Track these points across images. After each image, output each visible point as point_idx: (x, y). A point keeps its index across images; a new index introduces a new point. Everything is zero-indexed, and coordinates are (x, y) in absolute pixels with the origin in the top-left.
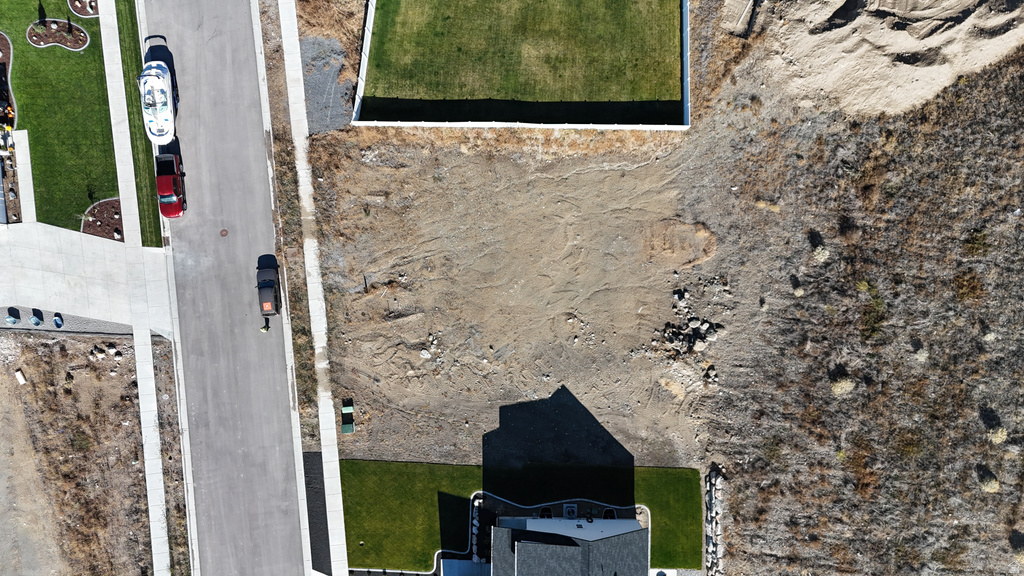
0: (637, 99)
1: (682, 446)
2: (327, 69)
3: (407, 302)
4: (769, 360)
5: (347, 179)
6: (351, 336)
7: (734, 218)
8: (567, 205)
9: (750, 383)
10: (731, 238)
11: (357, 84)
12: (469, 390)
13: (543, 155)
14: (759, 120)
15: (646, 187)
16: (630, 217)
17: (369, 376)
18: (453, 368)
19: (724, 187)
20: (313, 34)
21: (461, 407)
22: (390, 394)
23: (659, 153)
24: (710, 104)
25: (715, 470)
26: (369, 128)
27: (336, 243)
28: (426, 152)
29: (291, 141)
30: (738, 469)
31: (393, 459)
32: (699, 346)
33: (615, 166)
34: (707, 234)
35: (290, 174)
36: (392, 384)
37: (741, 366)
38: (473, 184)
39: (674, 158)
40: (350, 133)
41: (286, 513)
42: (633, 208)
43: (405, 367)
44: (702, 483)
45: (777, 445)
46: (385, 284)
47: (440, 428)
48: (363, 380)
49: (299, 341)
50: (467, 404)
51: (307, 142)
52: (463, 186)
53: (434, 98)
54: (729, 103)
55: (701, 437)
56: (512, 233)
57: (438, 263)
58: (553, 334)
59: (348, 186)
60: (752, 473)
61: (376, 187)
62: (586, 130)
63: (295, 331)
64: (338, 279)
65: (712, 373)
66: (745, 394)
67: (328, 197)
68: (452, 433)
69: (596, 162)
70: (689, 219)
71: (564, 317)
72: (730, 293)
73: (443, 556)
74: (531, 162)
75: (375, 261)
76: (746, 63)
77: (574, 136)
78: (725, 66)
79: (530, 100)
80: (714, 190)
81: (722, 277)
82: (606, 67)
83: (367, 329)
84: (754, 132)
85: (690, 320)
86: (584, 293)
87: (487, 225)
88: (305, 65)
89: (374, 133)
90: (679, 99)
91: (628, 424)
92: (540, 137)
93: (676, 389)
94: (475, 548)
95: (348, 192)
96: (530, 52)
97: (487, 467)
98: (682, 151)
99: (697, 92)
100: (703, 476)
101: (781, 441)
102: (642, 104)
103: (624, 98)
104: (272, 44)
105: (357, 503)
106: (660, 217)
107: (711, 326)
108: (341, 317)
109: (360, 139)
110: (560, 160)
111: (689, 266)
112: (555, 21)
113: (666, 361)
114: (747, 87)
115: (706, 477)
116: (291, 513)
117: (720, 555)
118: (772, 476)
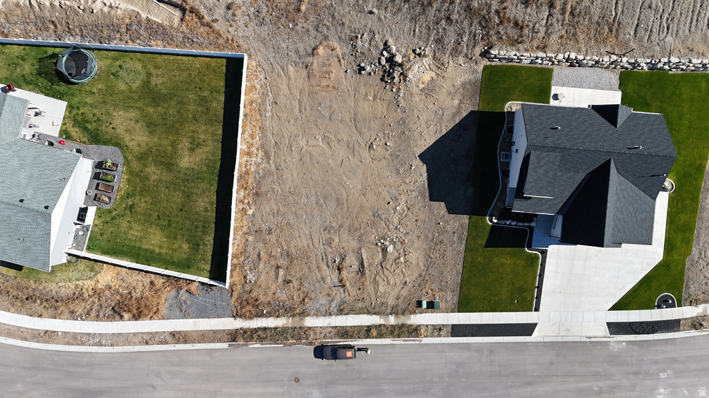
0: (223, 89)
1: (467, 76)
2: (188, 302)
3: (353, 259)
4: (412, 11)
5: (266, 294)
6: (373, 299)
7: (310, 28)
8: (294, 143)
9: (427, 25)
10: (325, 31)
11: (200, 282)
12: (417, 221)
13: (258, 157)
14: (244, 5)
15: (285, 87)
16: (305, 100)
17: (402, 288)
18: (401, 230)
19: (289, 33)
20: (164, 310)
21: (428, 227)
22: (416, 275)
23: (262, 77)
24: (230, 38)
25: (485, 54)
26: (231, 276)
27: (309, 304)
28: (250, 238)
29: (237, 330)
30: (485, 38)
31: (460, 276)
32: (399, 59)
33: (269, 108)
34: (321, 47)
35: (260, 333)
36: (409, 273)
37: (414, 31)
38: (275, 207)
39: (266, 67)
40: (234, 289)
41: (491, 352)
42: (299, 98)
43: (398, 263)
44: (493, 64)
45: (471, 10)
46: (340, 273)
47: (441, 242)
48: (404, 292)
49: (375, 334)
50: (427, 223)
51: (238, 319)
52: (275, 215)
53: (213, 230)
54: (231, 25)
55: (461, 62)
56: (311, 183)
57: (328, 236)
58: (383, 160)
59: (270, 294)
60: (489, 28)
61: (273, 273)
62: (243, 126)
63: (368, 337)
64: (334, 304)
65: (418, 51)
66: (434, 29)
67: (277, 307)
68: (446, 234)
69: (266, 121)
70: (310, 59)
71: (372, 151)
72: (363, 35)
73: (529, 247)
74: (262, 166)
75: (323, 279)
76: (203, 11)
77: (246, 136)
78: (205, 26)
79: (219, 164)
80: (290, 40)
81: (351, 39)
82: (200, 109)
83: (370, 287)
84: (252, 9)
85: (380, 63)
86: (356, 136)
87: (304, 200)
88: (185, 317)
89: (235, 273)
90: (225, 60)
91: (448, 112)
92: (245, 158)
93: (427, 77)
94: (526, 224)
95: (274, 294)
96: (186, 161)
97: (471, 213)
98: (262, 60)
99: (221, 47)
100: (489, 63)
101: (469, 6)
102: (227, 86)
103: (222, 98)
104: (169, 339)
105: (489, 302)
106: (306, 79)
107: (385, 49)
108: (360, 305)
109: (238, 283)
110: (262, 146)
111: (342, 61)
112: (165, 142)
113: (407, 82)
114: (220, 12)
115: (489, 61)
116: (492, 348)
117: (544, 55)
118: (492, 15)
